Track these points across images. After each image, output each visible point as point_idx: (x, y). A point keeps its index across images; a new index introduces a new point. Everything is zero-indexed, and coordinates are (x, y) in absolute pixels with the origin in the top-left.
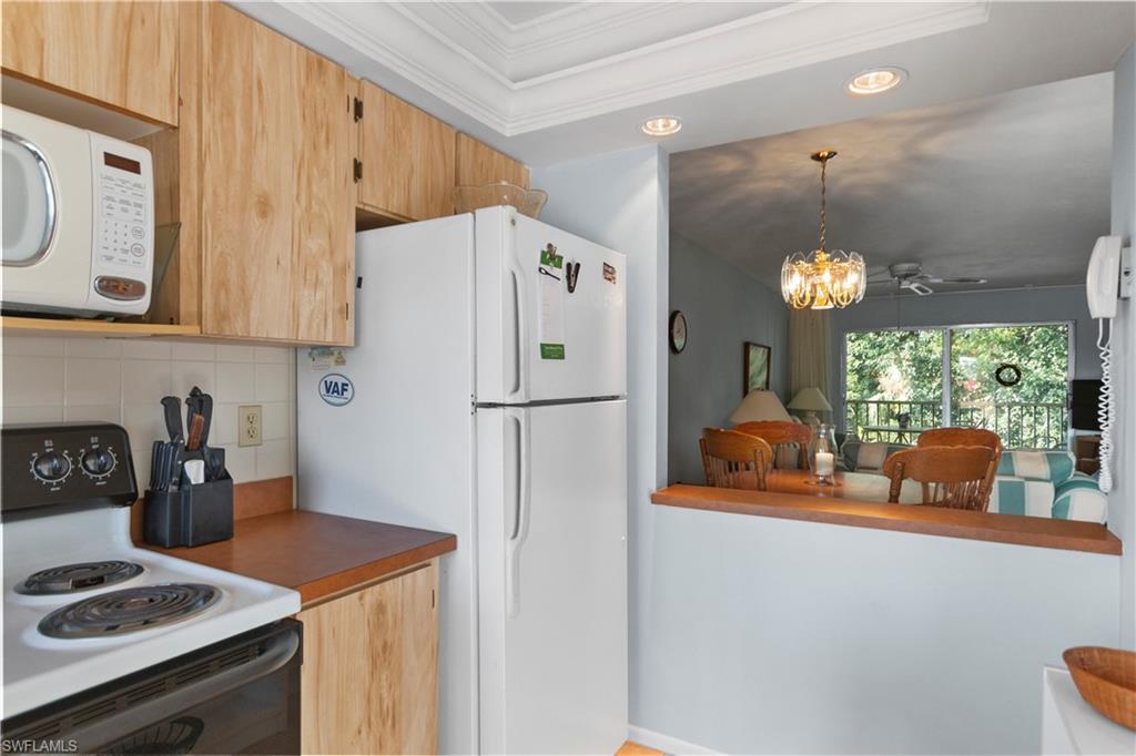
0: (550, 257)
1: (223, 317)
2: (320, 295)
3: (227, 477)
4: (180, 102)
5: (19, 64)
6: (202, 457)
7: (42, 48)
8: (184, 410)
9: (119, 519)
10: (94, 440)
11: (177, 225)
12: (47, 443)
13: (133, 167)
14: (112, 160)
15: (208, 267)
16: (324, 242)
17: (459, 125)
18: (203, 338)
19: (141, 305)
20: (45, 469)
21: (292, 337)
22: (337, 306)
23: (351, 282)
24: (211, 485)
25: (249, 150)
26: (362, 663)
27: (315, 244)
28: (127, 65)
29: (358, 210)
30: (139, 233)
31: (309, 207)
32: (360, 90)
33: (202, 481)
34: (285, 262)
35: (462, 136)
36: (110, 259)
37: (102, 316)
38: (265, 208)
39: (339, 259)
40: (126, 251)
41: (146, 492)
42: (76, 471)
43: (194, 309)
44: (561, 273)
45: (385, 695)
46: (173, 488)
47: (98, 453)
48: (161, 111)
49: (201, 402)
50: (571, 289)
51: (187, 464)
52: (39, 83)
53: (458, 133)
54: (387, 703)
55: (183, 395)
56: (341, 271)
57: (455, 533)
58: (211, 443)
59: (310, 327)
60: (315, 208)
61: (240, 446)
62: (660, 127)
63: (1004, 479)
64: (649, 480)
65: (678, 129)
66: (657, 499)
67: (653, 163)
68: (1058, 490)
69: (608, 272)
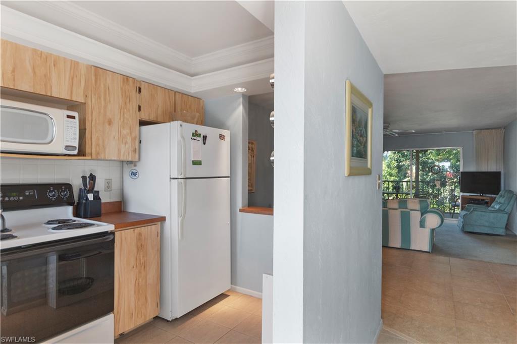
0: (196, 134)
1: (98, 154)
2: (127, 146)
3: (100, 199)
4: (86, 96)
5: (46, 93)
6: (92, 193)
7: (51, 88)
8: (88, 179)
9: (70, 209)
10: (63, 187)
11: (85, 129)
12: (51, 188)
13: (73, 117)
14: (69, 117)
15: (94, 140)
16: (128, 131)
17: (175, 90)
18: (92, 159)
19: (76, 152)
20: (50, 194)
21: (118, 159)
22: (133, 149)
23: (137, 142)
24: (95, 201)
25: (105, 107)
26: (134, 249)
27: (125, 132)
28: (72, 88)
29: (140, 120)
30: (75, 134)
31: (124, 121)
32: (140, 84)
33: (92, 199)
34: (116, 138)
35: (177, 93)
36: (68, 141)
37: (65, 155)
38: (110, 123)
39: (133, 136)
40: (71, 139)
41: (77, 203)
42: (59, 195)
43: (90, 152)
44: (201, 139)
45: (141, 259)
46: (84, 201)
47: (64, 191)
48: (81, 99)
49: (93, 178)
50: (204, 144)
51: (88, 195)
52: (51, 96)
53: (175, 92)
54: (142, 261)
55: (88, 175)
56: (134, 139)
57: (165, 216)
58: (95, 189)
59: (124, 155)
60: (125, 121)
61: (105, 191)
62: (240, 90)
63: (402, 210)
64: (239, 204)
65: (246, 90)
66: (241, 210)
67: (241, 100)
68: (422, 214)
69: (222, 137)
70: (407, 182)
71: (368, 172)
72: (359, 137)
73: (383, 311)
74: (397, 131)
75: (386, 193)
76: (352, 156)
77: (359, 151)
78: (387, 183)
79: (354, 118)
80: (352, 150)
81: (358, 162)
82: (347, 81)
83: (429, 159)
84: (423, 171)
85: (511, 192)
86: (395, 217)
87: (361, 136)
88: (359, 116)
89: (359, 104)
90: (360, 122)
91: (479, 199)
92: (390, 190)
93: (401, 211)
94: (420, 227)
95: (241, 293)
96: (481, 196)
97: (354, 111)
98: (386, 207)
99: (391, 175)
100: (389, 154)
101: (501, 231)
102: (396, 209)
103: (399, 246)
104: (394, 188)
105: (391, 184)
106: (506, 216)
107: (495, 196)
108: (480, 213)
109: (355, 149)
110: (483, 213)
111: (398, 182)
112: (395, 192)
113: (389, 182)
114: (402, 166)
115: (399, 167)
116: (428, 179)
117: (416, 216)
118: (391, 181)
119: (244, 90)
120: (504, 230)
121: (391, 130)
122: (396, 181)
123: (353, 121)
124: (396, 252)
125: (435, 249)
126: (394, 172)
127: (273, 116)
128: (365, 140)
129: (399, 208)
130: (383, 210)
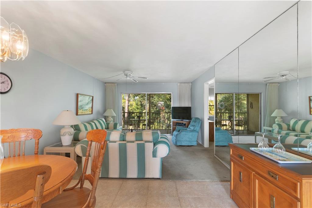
68: (154, 145)
91: (181, 123)
93: (138, 144)
94: (153, 157)
96: (182, 121)
98: (125, 141)
101: (195, 143)
103: (135, 176)
107: (189, 121)
108: (185, 133)
129: (136, 140)
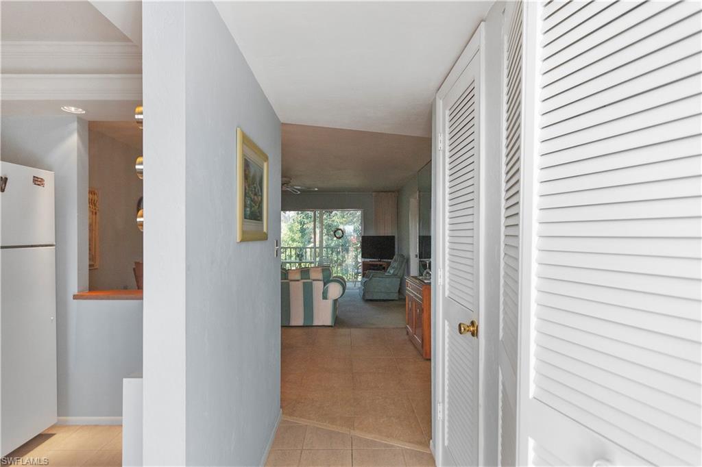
50: (3, 190)
62: (73, 109)
63: (305, 281)
64: (73, 287)
65: (84, 112)
66: (75, 297)
67: (75, 125)
68: (325, 284)
69: (37, 181)
70: (311, 248)
71: (264, 237)
72: (252, 196)
73: (282, 400)
74: (299, 188)
75: (288, 263)
76: (245, 218)
77: (253, 212)
78: (289, 249)
79: (247, 173)
80: (245, 211)
81: (252, 225)
82: (238, 129)
83: (333, 221)
84: (328, 235)
85: (402, 256)
86: (297, 290)
87: (255, 194)
88: (252, 170)
89: (253, 157)
90: (254, 178)
91: (378, 265)
92: (293, 259)
93: (304, 283)
94: (323, 299)
95: (78, 426)
96: (379, 261)
97: (246, 165)
98: (286, 279)
99: (294, 240)
100: (291, 214)
101: (395, 296)
102: (298, 281)
103: (301, 323)
104: (298, 256)
105: (293, 252)
106: (399, 279)
107: (389, 260)
108: (378, 278)
109: (248, 209)
110: (381, 279)
111: (301, 249)
112: (298, 261)
113: (291, 248)
114: (305, 230)
115: (303, 231)
116: (333, 245)
117: (318, 287)
118: (293, 248)
119: (80, 111)
120: (397, 294)
121: (292, 186)
122: (298, 248)
123: (246, 176)
124: (298, 332)
125: (338, 322)
126: (297, 236)
127: (141, 164)
128: (260, 199)
129: (301, 279)
130: (282, 283)
